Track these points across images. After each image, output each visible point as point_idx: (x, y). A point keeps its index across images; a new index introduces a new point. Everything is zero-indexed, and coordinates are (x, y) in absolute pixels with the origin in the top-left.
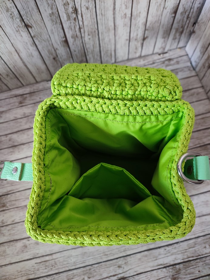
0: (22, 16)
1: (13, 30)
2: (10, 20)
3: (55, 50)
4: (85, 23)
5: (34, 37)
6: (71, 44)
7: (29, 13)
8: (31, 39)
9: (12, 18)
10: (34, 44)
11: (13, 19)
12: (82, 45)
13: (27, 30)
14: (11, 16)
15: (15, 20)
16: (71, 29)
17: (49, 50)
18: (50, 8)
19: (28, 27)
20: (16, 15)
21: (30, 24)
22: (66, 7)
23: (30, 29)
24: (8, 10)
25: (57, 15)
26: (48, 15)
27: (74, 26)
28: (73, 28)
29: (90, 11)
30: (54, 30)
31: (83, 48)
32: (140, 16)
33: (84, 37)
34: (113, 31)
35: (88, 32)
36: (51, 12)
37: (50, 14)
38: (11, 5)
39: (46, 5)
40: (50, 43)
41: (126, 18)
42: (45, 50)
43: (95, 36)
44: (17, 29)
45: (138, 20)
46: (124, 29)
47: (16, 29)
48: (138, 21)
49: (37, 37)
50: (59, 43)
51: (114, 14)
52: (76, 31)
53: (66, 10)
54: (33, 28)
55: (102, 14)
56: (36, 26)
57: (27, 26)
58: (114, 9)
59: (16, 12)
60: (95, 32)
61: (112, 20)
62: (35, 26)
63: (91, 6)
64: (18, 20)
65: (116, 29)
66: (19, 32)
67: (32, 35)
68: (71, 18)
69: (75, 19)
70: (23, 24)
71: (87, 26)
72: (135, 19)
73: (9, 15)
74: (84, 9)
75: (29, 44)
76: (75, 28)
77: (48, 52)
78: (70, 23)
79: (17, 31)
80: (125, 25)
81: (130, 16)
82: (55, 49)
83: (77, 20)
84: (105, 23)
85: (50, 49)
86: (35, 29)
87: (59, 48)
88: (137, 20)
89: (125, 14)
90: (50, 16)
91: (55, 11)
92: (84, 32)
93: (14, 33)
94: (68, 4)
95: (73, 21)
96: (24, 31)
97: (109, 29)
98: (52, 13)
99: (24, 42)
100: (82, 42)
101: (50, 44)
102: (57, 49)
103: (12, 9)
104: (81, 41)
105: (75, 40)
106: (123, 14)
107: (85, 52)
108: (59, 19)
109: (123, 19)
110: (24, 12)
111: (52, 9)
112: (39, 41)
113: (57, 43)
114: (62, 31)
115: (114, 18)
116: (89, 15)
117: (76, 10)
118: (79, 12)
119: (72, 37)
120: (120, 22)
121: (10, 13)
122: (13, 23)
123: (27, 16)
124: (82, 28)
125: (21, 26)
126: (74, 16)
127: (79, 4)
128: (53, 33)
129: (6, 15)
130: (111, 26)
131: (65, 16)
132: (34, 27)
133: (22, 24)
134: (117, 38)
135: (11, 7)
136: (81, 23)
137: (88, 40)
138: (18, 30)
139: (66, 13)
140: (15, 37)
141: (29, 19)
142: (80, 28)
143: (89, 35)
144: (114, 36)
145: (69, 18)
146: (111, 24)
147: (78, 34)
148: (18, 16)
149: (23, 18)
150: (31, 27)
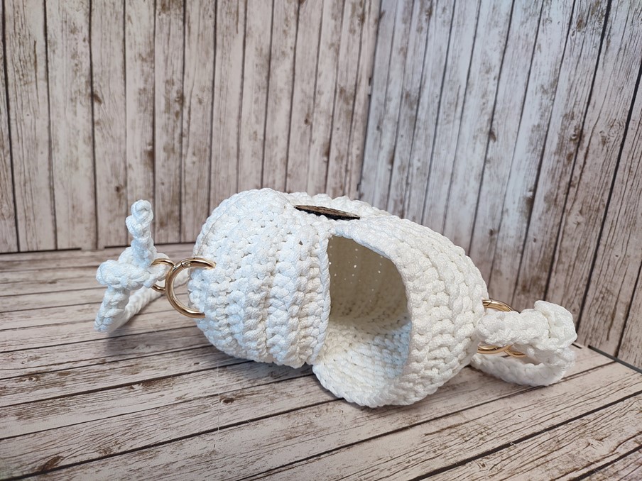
0: (94, 74)
1: (65, 96)
2: (71, 74)
3: (126, 169)
4: (193, 128)
5: (98, 123)
6: (158, 163)
7: (107, 74)
8: (91, 127)
9: (76, 72)
10: (92, 140)
11: (76, 74)
12: (178, 172)
13: (90, 104)
14: (75, 68)
15: (77, 78)
16: (167, 131)
17: (115, 163)
18: (143, 79)
19: (94, 99)
20: (83, 70)
21: (100, 96)
22: (168, 87)
23: (96, 105)
24: (74, 56)
25: (150, 96)
26: (137, 90)
27: (174, 127)
28: (170, 130)
29: (204, 108)
30: (137, 121)
31: (178, 179)
32: (277, 144)
33: (185, 156)
34: (235, 160)
35: (194, 147)
36: (142, 87)
37: (140, 90)
38: (84, 50)
39: (139, 73)
40: (123, 147)
41: (256, 140)
42: (107, 160)
43: (205, 162)
44: (74, 96)
45: (275, 150)
46: (252, 162)
47: (71, 94)
48: (274, 154)
49: (102, 125)
50: (138, 154)
51: (239, 126)
52: (174, 139)
53: (168, 92)
54: (102, 105)
55: (220, 119)
56: (109, 104)
57: (93, 97)
58: (240, 117)
59: (86, 65)
60: (205, 150)
61: (235, 136)
62: (107, 102)
63: (205, 100)
64: (83, 80)
65: (240, 157)
66: (74, 104)
67: (96, 118)
68: (172, 111)
69: (177, 114)
70: (89, 91)
71: (194, 134)
72: (270, 148)
73: (73, 64)
74: (194, 101)
75: (81, 134)
76: (174, 131)
77: (112, 167)
78: (169, 119)
79: (72, 100)
80: (254, 154)
81: (262, 138)
82: (128, 165)
83: (180, 118)
84: (223, 138)
85: (118, 162)
86: (105, 108)
87: (134, 166)
88: (273, 150)
89: (255, 133)
90: (140, 94)
91: (149, 87)
92: (188, 146)
93: (65, 102)
94: (173, 84)
95: (173, 117)
96: (84, 103)
97: (229, 154)
98: (145, 89)
99: (74, 127)
100: (180, 167)
101: (120, 151)
102: (130, 166)
103: (83, 56)
104: (178, 164)
105: (168, 157)
106: (252, 132)
107: (180, 193)
108: (152, 104)
109: (252, 141)
110: (100, 69)
111: (146, 81)
112: (103, 136)
113: (134, 151)
114: (150, 129)
115: (238, 134)
116: (200, 115)
117: (182, 99)
118: (187, 104)
119: (165, 149)
120: (247, 146)
121: (76, 62)
122: (72, 83)
123: (101, 79)
124: (185, 136)
125: (84, 92)
126: (177, 107)
127: (189, 89)
128: (133, 128)
129: (68, 62)
130: (233, 148)
131: (163, 101)
132: (104, 103)
133: (86, 90)
134: (241, 177)
135: (82, 53)
136: (185, 125)
137: (191, 165)
138: (76, 98)
139: (165, 97)
140: (62, 111)
141: (102, 84)
142: (182, 135)
143: (194, 154)
144: (235, 171)
145: (168, 108)
146: (233, 144)
147: (177, 145)
148: (87, 72)
149: (94, 79)
150: (100, 102)
